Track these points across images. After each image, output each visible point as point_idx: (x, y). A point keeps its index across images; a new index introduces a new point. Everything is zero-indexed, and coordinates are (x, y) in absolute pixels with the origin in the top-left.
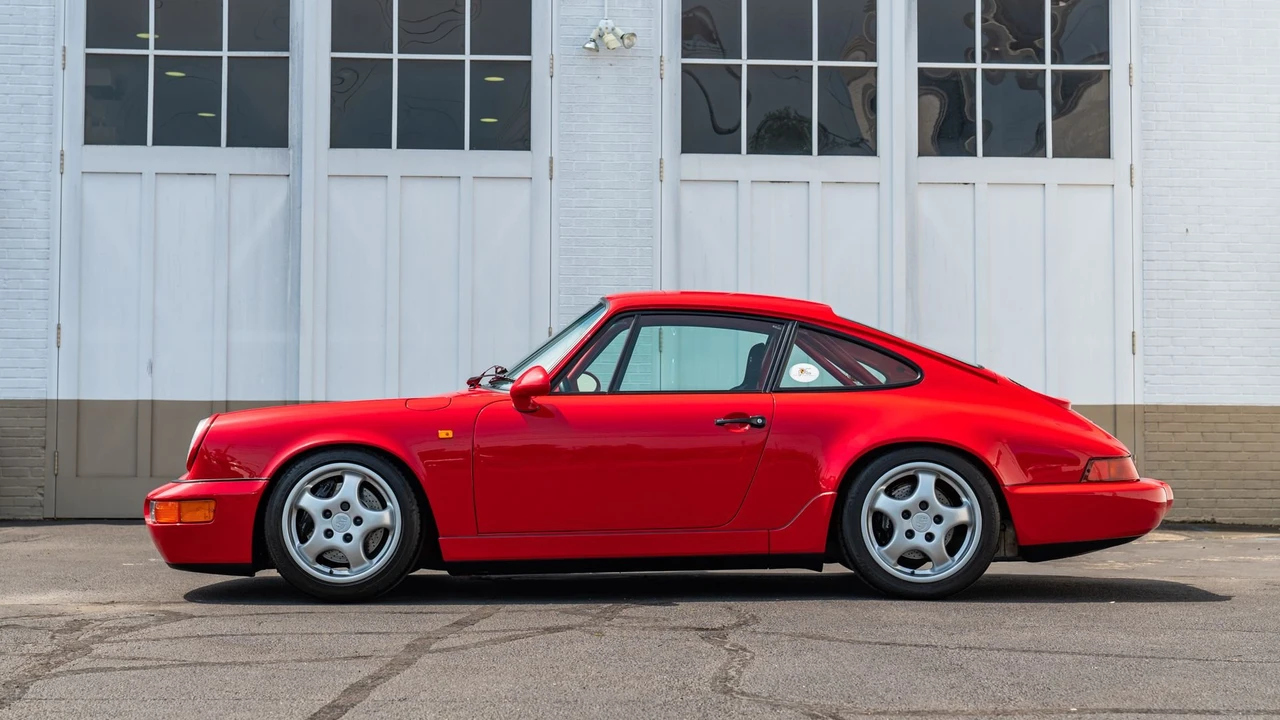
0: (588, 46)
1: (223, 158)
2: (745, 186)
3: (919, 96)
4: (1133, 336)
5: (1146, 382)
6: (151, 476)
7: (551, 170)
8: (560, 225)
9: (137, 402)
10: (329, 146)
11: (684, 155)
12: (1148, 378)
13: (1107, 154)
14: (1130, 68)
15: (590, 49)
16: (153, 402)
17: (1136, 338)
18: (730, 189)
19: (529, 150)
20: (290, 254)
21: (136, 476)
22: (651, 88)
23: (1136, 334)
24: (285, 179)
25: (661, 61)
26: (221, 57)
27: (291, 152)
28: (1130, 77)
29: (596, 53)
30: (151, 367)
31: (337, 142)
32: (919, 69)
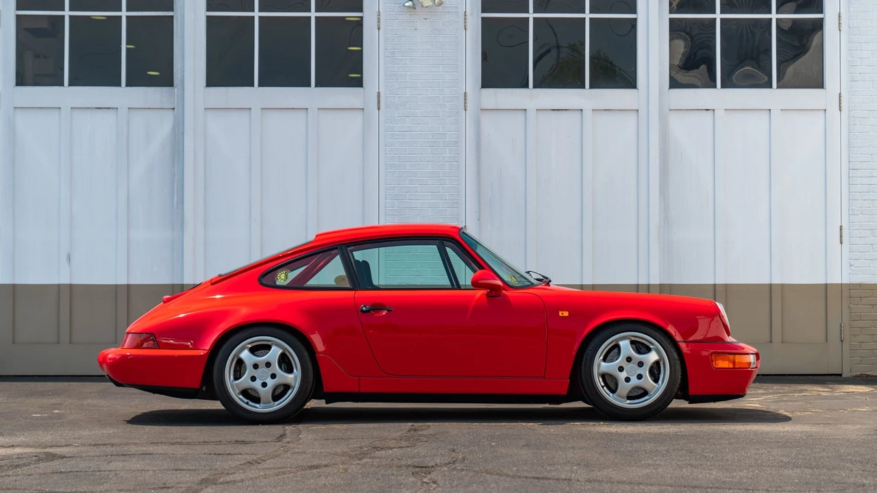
0: (407, 4)
1: (123, 96)
2: (532, 114)
3: (670, 41)
4: (841, 229)
5: (851, 266)
6: (70, 343)
7: (379, 103)
8: (386, 145)
9: (59, 286)
10: (205, 84)
11: (484, 90)
12: (852, 262)
13: (820, 85)
14: (839, 16)
15: (409, 7)
16: (71, 285)
17: (843, 231)
18: (520, 117)
19: (362, 87)
20: (176, 170)
21: (59, 343)
22: (457, 37)
23: (843, 228)
24: (171, 111)
25: (465, 15)
26: (121, 17)
27: (176, 90)
28: (840, 23)
29: (414, 10)
30: (69, 258)
31: (211, 82)
32: (670, 19)
